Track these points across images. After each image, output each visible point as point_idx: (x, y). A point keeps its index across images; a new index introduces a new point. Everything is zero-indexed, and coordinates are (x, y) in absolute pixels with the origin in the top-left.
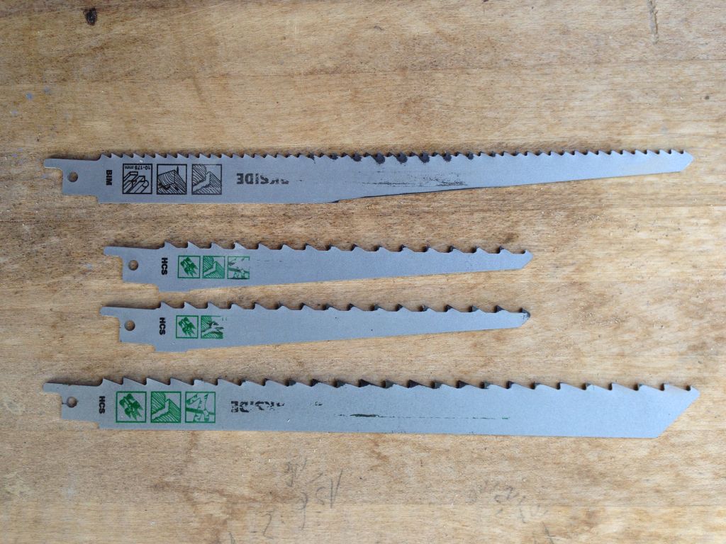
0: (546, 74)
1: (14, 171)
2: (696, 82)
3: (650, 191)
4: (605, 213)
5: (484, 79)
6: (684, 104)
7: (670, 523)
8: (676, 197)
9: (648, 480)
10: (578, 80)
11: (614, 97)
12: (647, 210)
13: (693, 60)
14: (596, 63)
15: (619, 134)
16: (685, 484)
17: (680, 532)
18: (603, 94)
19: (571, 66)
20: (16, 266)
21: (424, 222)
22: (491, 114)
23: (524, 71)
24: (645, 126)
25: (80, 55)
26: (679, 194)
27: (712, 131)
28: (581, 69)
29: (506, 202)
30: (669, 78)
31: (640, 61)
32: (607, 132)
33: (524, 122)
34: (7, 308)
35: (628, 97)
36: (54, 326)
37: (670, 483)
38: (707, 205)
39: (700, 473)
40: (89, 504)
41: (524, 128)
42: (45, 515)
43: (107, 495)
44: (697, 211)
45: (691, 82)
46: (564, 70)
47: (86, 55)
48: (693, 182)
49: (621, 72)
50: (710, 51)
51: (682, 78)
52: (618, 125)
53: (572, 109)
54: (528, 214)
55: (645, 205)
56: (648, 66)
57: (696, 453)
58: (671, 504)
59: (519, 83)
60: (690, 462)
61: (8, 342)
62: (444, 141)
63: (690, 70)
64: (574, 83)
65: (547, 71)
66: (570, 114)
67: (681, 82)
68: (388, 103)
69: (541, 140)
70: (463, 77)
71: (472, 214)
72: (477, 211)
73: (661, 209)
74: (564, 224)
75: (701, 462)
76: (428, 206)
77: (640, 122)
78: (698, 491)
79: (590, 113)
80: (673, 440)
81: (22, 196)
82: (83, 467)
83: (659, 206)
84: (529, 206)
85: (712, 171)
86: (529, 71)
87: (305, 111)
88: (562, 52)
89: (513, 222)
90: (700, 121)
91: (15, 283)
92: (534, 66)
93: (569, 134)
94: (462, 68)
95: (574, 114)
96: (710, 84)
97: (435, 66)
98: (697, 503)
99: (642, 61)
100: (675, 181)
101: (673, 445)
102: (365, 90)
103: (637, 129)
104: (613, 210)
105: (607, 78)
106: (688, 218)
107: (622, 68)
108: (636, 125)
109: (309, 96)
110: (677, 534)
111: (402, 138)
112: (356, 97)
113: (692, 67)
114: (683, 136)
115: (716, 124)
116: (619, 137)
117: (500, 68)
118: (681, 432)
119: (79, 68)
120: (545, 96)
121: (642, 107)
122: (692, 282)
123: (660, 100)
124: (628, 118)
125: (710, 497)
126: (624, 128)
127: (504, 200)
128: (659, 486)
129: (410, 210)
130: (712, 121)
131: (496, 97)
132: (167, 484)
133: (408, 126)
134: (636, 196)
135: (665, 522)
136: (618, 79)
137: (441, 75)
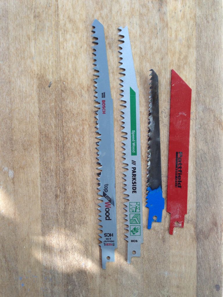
0: (14, 100)
1: (49, 291)
2: (16, 47)
3: (54, 63)
4: (62, 79)
5: (16, 122)
6: (24, 52)
7: (174, 54)
8: (57, 54)
9: (158, 63)
10: (16, 89)
11: (22, 76)
12: (61, 64)
13: (8, 49)
14: (10, 83)
15: (35, 74)
16: (160, 49)
17: (177, 50)
18: (21, 80)
19: (11, 91)
20: (84, 291)
21: (67, 143)
22: (28, 119)
23: (13, 108)
24: (32, 66)
25: (8, 266)
26: (55, 53)
27: (33, 41)
28: (12, 88)
29: (59, 114)
30: (15, 57)
31: (9, 67)
32: (34, 79)
33: (31, 108)
34: (99, 295)
35: (22, 71)
36: (105, 278)
37: (159, 54)
38: (59, 43)
39: (156, 43)
40: (171, 266)
41: (33, 108)
42: (175, 284)
43: (167, 260)
44: (62, 46)
45: (16, 49)
46: (12, 94)
47: (8, 264)
48: (51, 48)
49: (13, 74)
50: (5, 42)
51: (15, 52)
52: (32, 75)
53: (26, 91)
54: (63, 106)
55: (60, 65)
56: (11, 64)
57: (148, 45)
58: (167, 54)
59: (17, 110)
60: (151, 47)
61: (111, 295)
62: (38, 136)
63: (12, 50)
64: (17, 90)
65: (13, 100)
66: (28, 92)
67: (16, 53)
68: (24, 156)
69: (37, 102)
70: (15, 129)
71: (63, 126)
72: (62, 124)
73: (61, 59)
74: (67, 94)
75: (151, 43)
76: (61, 141)
77: (30, 67)
78: (162, 44)
79: (28, 85)
80: (143, 54)
81: (58, 289)
82: (157, 268)
83: (60, 60)
84: (60, 105)
85: (47, 41)
86: (13, 106)
87: (27, 186)
88: (6, 95)
89: (66, 112)
90: (30, 46)
91: (90, 292)
92: (11, 104)
93: (35, 92)
94: (12, 130)
95: (28, 90)
96: (17, 42)
97: (11, 139)
98: (167, 45)
99: (9, 66)
100: (51, 54)
101: (145, 54)
102: (20, 164)
103: (33, 68)
104: (62, 76)
105: (15, 79)
106: (64, 50)
107: (12, 73)
108: (32, 69)
109: (22, 184)
110: (178, 51)
111: (37, 151)
112: (22, 168)
113: (11, 49)
114: (35, 52)
115: (31, 40)
116: (36, 74)
117: (12, 116)
118: (140, 51)
119: (13, 267)
120: (22, 101)
121: (25, 66)
122: (87, 48)
123: (23, 60)
124: (29, 71)
125: (164, 40)
126: (32, 72)
127: (58, 115)
128: (160, 59)
129: (62, 148)
130: (30, 41)
131: (22, 118)
132: (163, 237)
133: (32, 149)
134: (56, 68)
135: (173, 56)
136: (16, 75)
137: (14, 137)
